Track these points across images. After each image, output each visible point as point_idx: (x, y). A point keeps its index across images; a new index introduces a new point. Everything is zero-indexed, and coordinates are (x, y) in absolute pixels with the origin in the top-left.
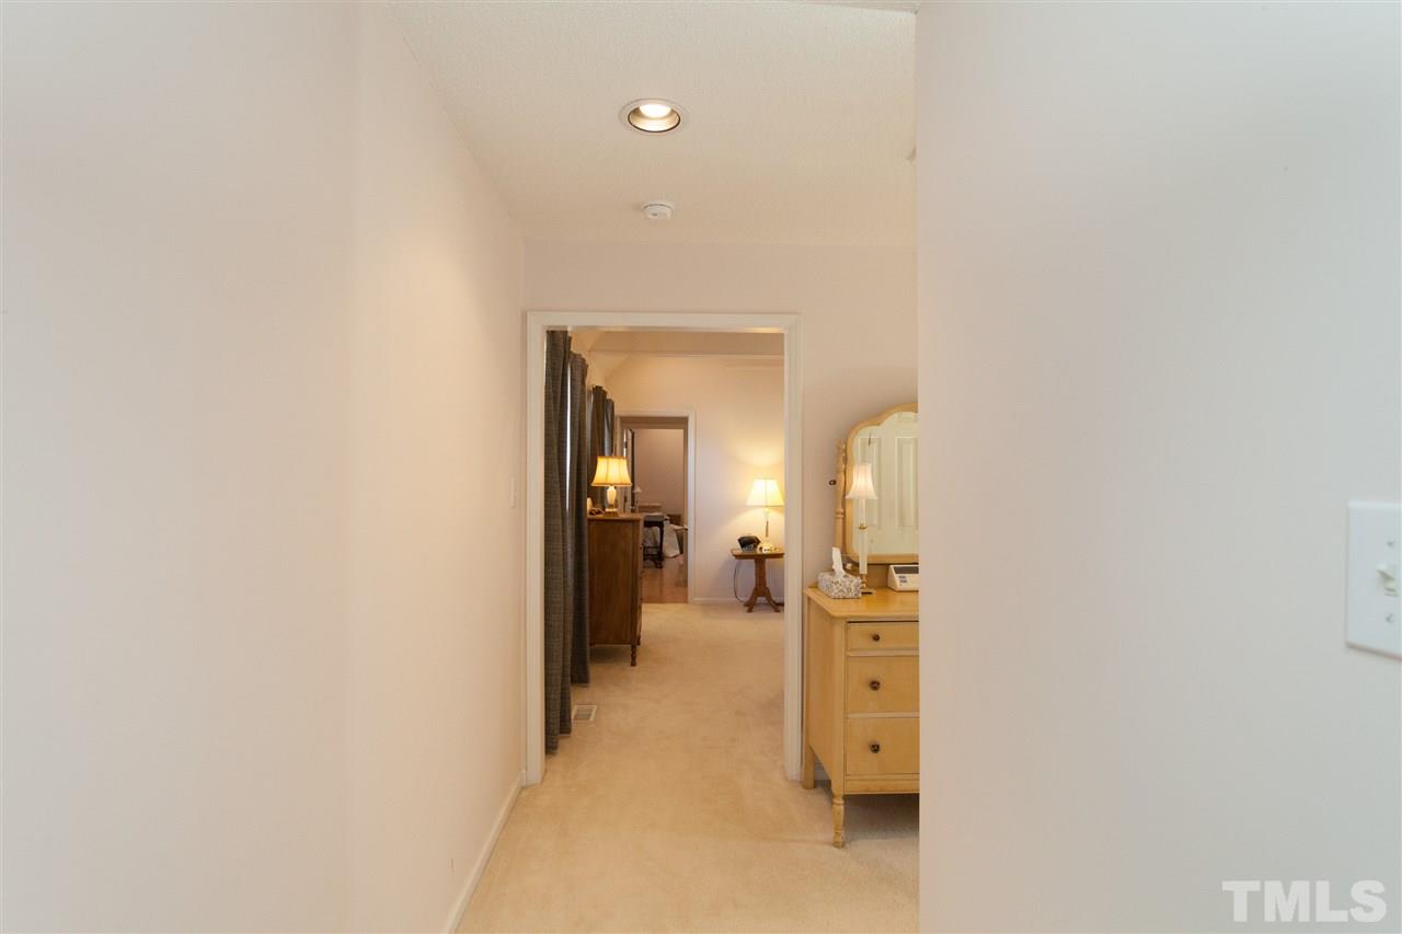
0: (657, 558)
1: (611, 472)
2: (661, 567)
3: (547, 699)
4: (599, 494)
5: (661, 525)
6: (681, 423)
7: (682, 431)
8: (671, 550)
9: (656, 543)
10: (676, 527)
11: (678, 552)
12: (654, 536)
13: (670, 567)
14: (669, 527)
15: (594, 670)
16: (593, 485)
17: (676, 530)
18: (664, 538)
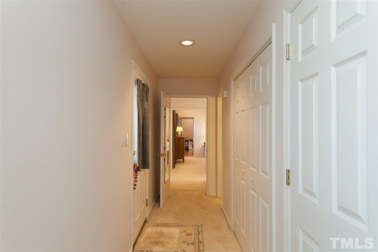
0: (187, 149)
1: (179, 129)
2: (188, 151)
3: (173, 158)
4: (177, 133)
5: (188, 141)
6: (193, 118)
7: (193, 120)
8: (190, 148)
9: (187, 146)
10: (192, 142)
11: (192, 148)
12: (186, 144)
13: (190, 152)
14: (190, 142)
15: (177, 163)
16: (176, 131)
17: (191, 143)
18: (189, 145)
